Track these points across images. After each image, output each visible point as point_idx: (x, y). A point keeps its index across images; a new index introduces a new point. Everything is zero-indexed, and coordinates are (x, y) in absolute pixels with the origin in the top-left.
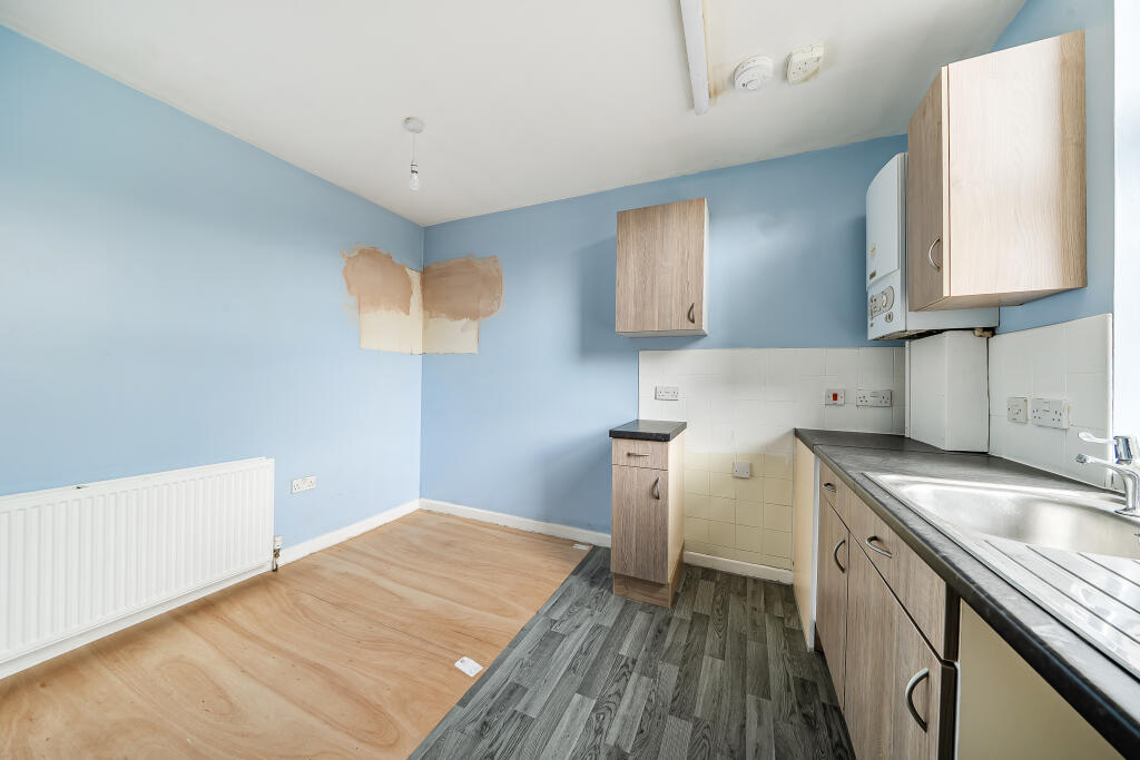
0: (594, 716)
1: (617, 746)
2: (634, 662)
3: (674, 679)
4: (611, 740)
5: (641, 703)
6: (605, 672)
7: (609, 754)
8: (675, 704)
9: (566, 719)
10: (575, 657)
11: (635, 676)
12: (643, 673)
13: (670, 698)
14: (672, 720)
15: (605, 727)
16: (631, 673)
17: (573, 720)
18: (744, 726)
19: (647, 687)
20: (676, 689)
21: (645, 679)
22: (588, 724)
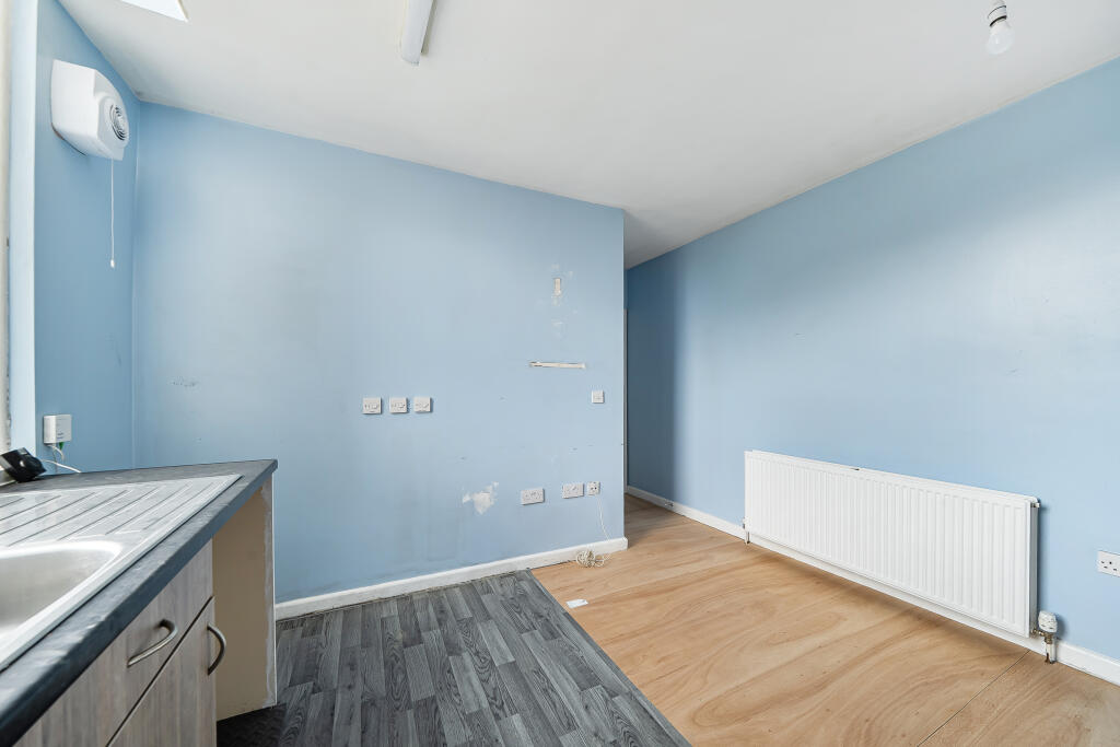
0: (488, 658)
1: (459, 655)
2: (497, 717)
3: (446, 728)
4: (465, 655)
5: (463, 689)
6: (511, 688)
7: (460, 649)
8: (434, 707)
9: (503, 645)
10: (548, 681)
11: (485, 705)
12: (480, 712)
13: (441, 709)
14: (431, 693)
15: (475, 658)
16: (490, 704)
17: (499, 648)
18: (363, 732)
19: (467, 704)
20: (440, 722)
21: (474, 709)
22: (487, 652)
